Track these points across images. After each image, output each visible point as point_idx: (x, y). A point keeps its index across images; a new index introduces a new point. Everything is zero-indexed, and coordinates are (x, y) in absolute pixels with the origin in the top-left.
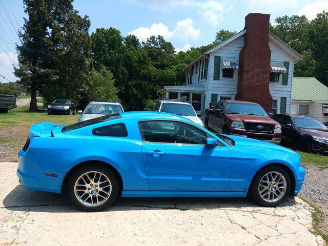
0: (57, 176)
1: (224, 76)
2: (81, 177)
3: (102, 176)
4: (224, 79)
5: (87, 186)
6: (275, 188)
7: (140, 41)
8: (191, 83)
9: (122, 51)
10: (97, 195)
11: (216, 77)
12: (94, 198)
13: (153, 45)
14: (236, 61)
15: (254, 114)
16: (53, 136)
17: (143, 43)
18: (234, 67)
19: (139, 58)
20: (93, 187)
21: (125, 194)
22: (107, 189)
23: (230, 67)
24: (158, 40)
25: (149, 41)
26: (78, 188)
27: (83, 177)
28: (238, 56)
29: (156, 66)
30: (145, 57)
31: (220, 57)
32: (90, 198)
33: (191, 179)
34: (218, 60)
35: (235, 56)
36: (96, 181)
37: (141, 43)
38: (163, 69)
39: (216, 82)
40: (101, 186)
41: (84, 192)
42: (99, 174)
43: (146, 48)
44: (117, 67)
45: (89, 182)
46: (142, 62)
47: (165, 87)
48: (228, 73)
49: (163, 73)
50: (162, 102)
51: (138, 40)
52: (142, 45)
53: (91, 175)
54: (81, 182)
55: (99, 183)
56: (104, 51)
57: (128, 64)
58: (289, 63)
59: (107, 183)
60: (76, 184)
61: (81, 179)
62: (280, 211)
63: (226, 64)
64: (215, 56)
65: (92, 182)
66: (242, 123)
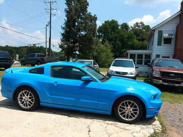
0: (11, 91)
1: (165, 43)
4: (165, 45)
6: (131, 111)
7: (130, 26)
8: (148, 49)
9: (118, 33)
10: (28, 103)
11: (159, 44)
13: (137, 28)
14: (174, 33)
16: (12, 72)
17: (131, 27)
18: (170, 37)
19: (128, 36)
23: (168, 37)
24: (140, 25)
25: (135, 26)
27: (22, 93)
28: (175, 29)
29: (139, 40)
30: (132, 35)
31: (162, 31)
32: (25, 104)
33: (74, 99)
34: (160, 33)
35: (172, 29)
37: (130, 27)
38: (143, 41)
39: (159, 47)
41: (22, 101)
42: (29, 92)
43: (133, 29)
44: (115, 41)
45: (24, 96)
46: (130, 37)
47: (127, 51)
48: (168, 41)
49: (143, 44)
51: (128, 25)
52: (130, 28)
55: (28, 97)
56: (108, 33)
57: (122, 40)
59: (32, 97)
60: (19, 96)
63: (166, 35)
64: (159, 31)
65: (26, 96)
66: (159, 72)
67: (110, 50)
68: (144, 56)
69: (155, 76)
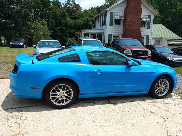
0: (39, 88)
1: (115, 24)
2: (54, 88)
3: (67, 87)
4: (116, 25)
5: (58, 93)
6: (163, 88)
7: (61, 3)
8: (95, 28)
9: (51, 9)
10: (64, 98)
12: (63, 100)
13: (69, 6)
14: (122, 15)
15: (136, 46)
16: (33, 63)
17: (63, 4)
18: (121, 18)
19: (61, 13)
20: (61, 94)
21: (80, 96)
22: (70, 95)
23: (119, 19)
24: (72, 3)
25: (67, 3)
26: (52, 95)
27: (55, 88)
28: (123, 12)
29: (71, 18)
30: (65, 13)
31: (113, 12)
32: (60, 100)
34: (112, 14)
35: (121, 12)
36: (63, 90)
37: (62, 4)
38: (76, 20)
39: (111, 27)
40: (66, 93)
41: (56, 97)
42: (65, 86)
43: (65, 7)
44: (49, 19)
45: (59, 91)
46: (63, 16)
47: (81, 30)
48: (118, 22)
49: (76, 22)
50: (83, 39)
51: (60, 3)
52: (62, 6)
53: (60, 87)
54: (54, 91)
55: (65, 91)
56: (40, 9)
57: (55, 17)
58: (151, 16)
59: (70, 91)
60: (51, 93)
61: (54, 89)
62: (166, 100)
63: (117, 18)
64: (110, 12)
65: (61, 91)
66: (130, 51)
67: (48, 28)
68: (96, 35)
69: (127, 54)
